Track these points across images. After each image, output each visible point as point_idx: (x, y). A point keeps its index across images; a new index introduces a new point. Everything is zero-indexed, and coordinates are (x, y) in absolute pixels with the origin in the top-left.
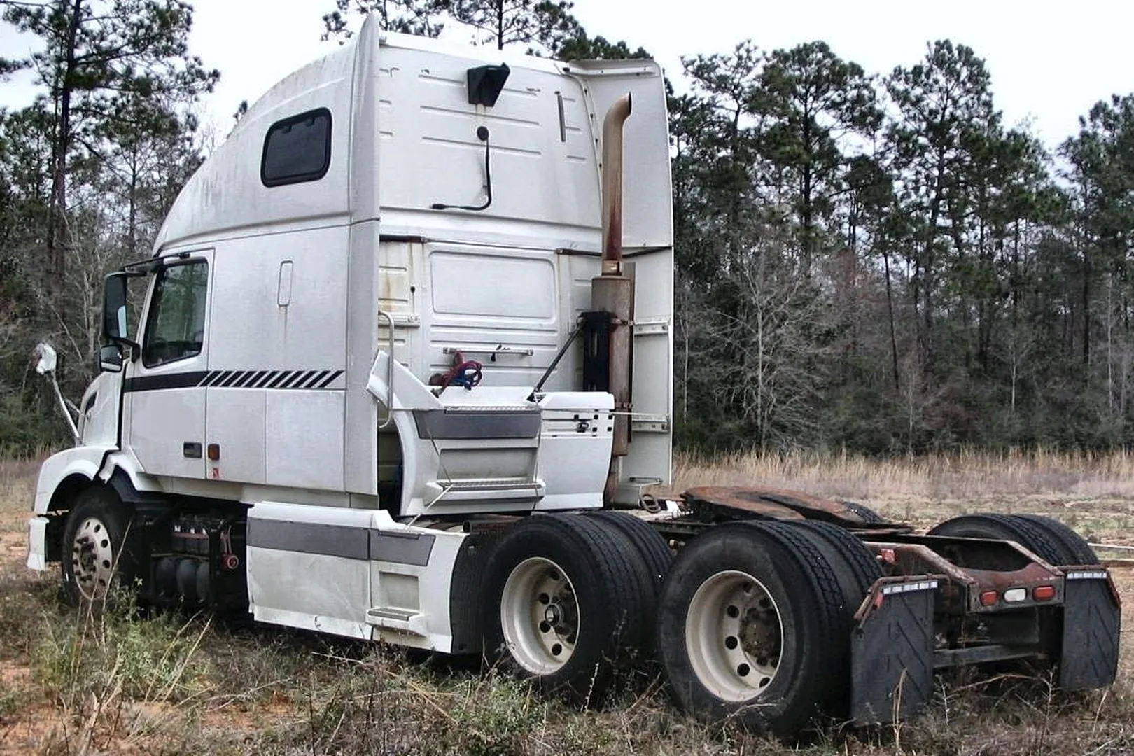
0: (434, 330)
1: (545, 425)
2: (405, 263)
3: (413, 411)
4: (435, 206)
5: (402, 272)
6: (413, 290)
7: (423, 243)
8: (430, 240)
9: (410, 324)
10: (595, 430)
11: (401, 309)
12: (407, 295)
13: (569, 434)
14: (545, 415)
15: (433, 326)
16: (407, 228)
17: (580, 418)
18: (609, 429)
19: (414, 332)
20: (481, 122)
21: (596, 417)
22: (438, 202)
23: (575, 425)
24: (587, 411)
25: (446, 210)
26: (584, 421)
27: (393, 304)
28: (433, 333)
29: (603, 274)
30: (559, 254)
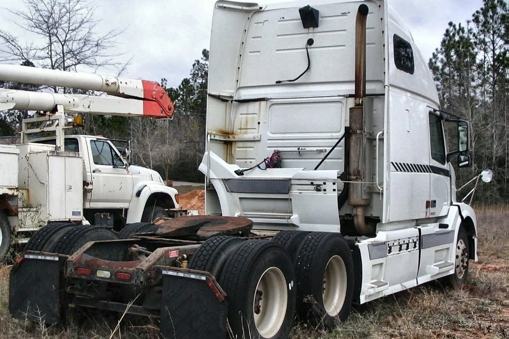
0: (268, 141)
1: (293, 187)
2: (257, 112)
3: (222, 179)
4: (277, 82)
5: (255, 115)
6: (259, 123)
7: (267, 101)
8: (271, 99)
9: (254, 139)
10: (325, 190)
11: (251, 133)
12: (256, 125)
13: (311, 193)
14: (293, 182)
15: (268, 140)
16: (260, 95)
17: (314, 183)
18: (334, 190)
19: (257, 143)
20: (310, 36)
21: (325, 183)
22: (278, 80)
23: (312, 187)
24: (319, 180)
25: (281, 83)
26: (319, 185)
27: (249, 131)
28: (269, 143)
29: (355, 106)
30: (347, 97)
